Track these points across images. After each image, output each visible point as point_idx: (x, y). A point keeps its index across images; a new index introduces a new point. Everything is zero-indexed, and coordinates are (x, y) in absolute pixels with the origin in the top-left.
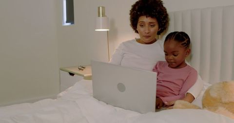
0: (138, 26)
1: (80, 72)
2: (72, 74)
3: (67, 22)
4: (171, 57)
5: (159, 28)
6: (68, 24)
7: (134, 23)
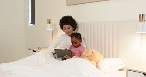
0: (64, 29)
1: (39, 50)
2: (34, 51)
3: (31, 24)
4: (74, 44)
5: (73, 28)
6: (32, 25)
7: (62, 28)
